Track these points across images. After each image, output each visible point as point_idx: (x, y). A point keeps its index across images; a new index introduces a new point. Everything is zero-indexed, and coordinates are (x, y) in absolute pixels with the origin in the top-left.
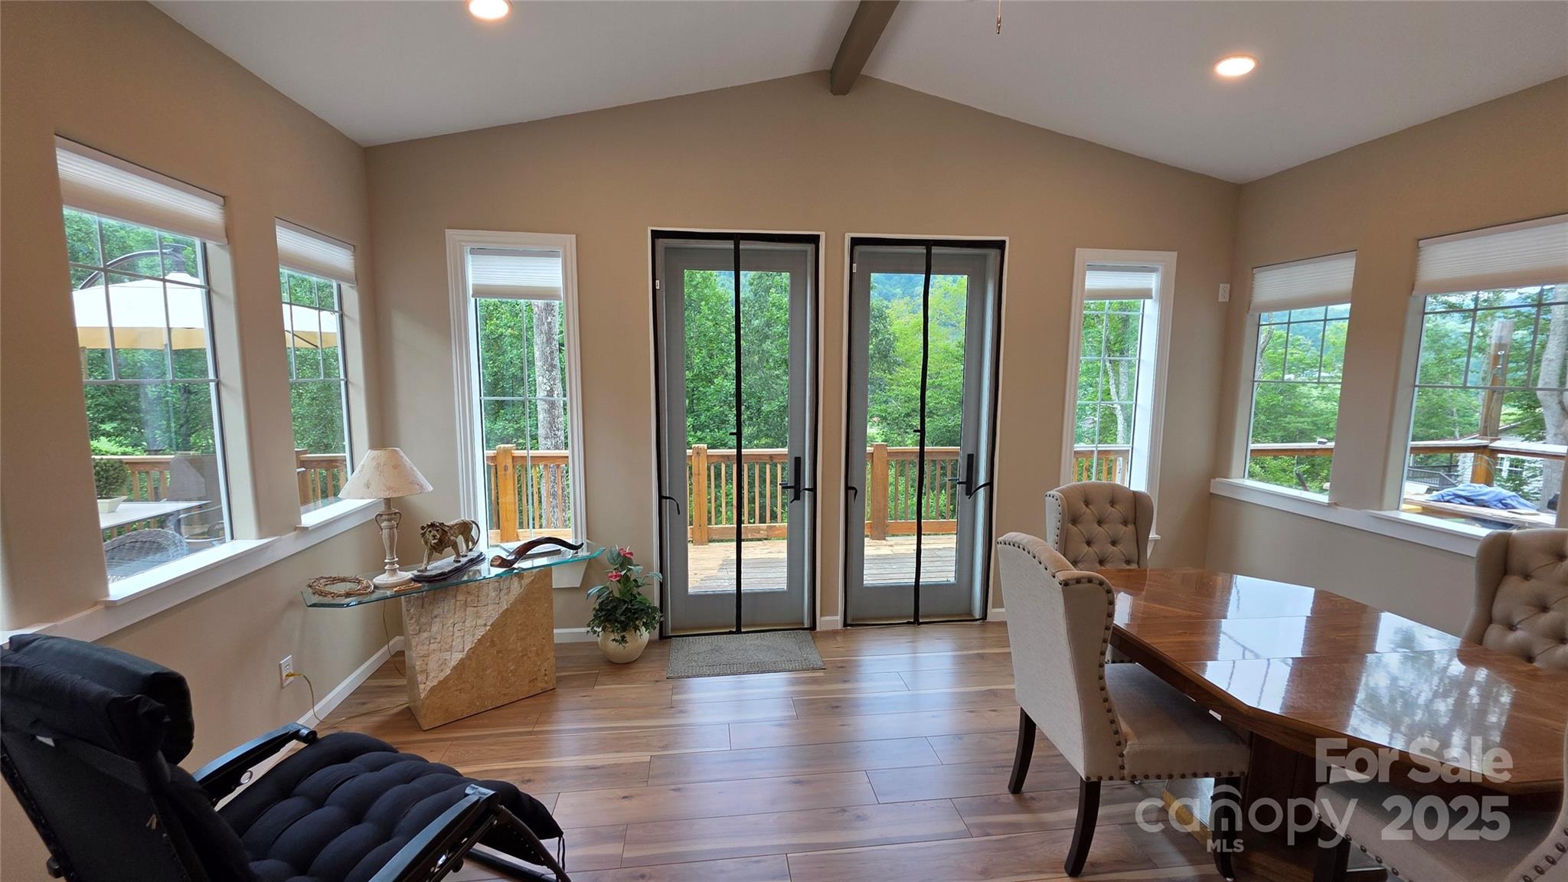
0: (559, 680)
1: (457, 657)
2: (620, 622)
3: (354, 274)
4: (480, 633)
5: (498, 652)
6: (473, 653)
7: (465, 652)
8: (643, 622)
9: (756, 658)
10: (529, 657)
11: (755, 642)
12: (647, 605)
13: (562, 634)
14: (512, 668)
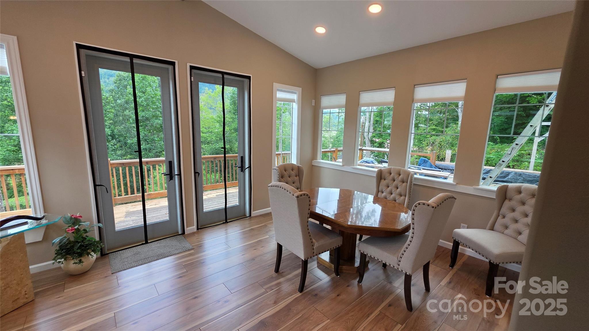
2: (78, 253)
8: (92, 250)
10: (11, 287)
11: (157, 245)
12: (93, 241)
13: (35, 268)
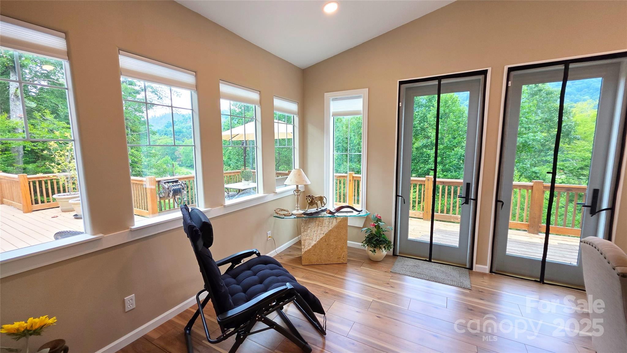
0: (349, 261)
1: (314, 243)
3: (297, 112)
4: (322, 236)
5: (327, 245)
6: (319, 243)
7: (316, 242)
8: (385, 247)
9: (435, 274)
10: (338, 249)
11: (437, 268)
12: (388, 240)
13: (350, 243)
14: (332, 251)
